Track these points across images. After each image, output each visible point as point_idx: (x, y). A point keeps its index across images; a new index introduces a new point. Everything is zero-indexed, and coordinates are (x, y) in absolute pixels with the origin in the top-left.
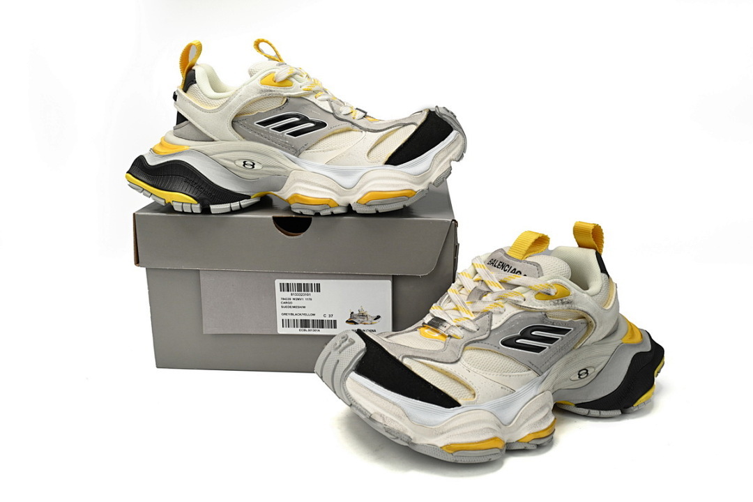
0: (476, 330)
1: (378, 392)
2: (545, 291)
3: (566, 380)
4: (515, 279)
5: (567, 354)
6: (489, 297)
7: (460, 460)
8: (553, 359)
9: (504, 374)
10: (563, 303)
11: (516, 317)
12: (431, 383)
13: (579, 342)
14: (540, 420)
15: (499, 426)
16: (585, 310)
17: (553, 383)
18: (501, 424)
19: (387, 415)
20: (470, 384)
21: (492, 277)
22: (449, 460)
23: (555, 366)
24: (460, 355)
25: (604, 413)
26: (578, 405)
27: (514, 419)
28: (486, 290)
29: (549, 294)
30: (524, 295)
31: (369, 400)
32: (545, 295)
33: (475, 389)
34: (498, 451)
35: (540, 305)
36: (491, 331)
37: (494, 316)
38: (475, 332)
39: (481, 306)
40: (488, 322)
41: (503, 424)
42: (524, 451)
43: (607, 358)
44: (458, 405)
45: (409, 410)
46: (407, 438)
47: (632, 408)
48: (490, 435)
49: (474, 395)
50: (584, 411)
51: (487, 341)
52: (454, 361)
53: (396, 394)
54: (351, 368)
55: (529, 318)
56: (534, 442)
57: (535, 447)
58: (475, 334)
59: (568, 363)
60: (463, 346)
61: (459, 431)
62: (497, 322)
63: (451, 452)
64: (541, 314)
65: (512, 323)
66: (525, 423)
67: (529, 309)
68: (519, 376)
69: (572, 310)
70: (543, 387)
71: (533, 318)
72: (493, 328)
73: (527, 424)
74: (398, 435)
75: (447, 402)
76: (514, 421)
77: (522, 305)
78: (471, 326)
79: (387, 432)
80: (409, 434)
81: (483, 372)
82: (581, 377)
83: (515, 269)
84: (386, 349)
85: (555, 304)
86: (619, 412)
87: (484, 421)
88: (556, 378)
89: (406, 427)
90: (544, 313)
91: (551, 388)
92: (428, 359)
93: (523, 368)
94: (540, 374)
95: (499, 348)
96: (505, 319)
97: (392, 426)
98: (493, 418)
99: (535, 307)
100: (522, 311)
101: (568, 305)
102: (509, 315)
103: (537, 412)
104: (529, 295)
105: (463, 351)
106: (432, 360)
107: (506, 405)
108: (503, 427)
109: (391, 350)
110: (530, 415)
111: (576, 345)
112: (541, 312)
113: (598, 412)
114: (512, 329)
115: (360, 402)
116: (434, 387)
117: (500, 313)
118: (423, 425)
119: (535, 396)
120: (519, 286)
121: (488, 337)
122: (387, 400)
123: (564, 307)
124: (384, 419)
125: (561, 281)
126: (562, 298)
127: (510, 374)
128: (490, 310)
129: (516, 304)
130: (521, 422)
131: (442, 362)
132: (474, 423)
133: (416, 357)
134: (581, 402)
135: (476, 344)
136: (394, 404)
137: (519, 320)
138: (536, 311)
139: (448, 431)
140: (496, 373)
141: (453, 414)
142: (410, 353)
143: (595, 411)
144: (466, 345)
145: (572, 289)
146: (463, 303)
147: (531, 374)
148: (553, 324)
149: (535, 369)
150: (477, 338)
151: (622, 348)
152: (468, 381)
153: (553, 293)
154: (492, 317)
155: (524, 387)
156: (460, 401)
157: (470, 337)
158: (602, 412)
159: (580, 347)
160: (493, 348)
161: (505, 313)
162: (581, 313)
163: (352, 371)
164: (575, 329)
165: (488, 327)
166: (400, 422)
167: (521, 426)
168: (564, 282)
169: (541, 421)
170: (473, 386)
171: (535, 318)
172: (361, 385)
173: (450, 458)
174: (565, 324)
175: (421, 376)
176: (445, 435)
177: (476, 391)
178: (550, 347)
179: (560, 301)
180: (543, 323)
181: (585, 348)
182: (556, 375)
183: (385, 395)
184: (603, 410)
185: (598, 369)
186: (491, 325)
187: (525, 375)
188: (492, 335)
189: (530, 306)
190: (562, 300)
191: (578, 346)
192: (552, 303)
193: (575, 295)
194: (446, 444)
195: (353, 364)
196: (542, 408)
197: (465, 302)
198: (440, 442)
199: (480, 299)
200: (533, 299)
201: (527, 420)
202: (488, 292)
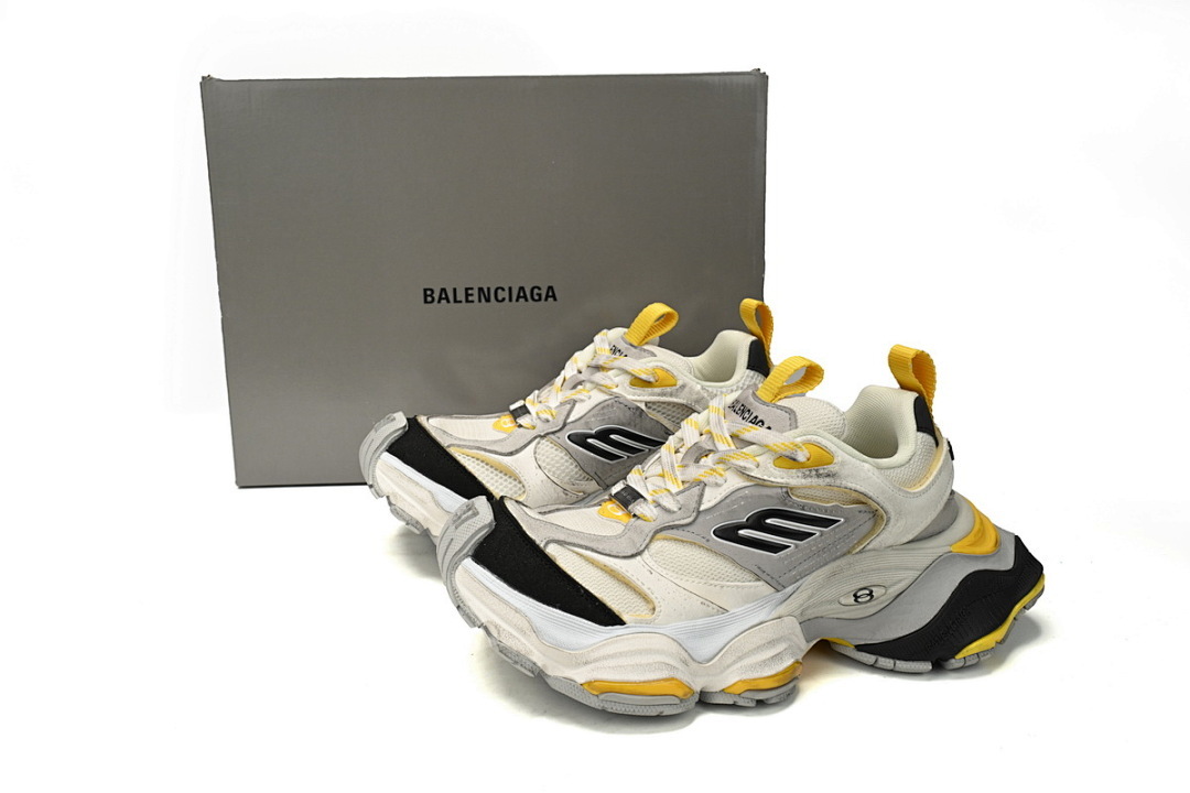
0: (676, 509)
1: (498, 591)
2: (788, 454)
3: (830, 602)
4: (752, 432)
5: (834, 560)
6: (708, 461)
7: (610, 708)
8: (805, 566)
9: (712, 582)
10: (818, 476)
11: (741, 494)
12: (584, 585)
13: (859, 543)
14: (764, 661)
15: (685, 662)
16: (862, 489)
17: (802, 605)
18: (689, 659)
19: (504, 625)
20: (648, 592)
21: (722, 428)
22: (593, 705)
23: (809, 579)
24: (643, 546)
25: (901, 665)
26: (859, 648)
27: (718, 653)
28: (709, 446)
29: (794, 460)
30: (758, 459)
31: (482, 602)
32: (788, 460)
33: (654, 600)
34: (677, 701)
35: (779, 476)
36: (699, 512)
37: (707, 489)
38: (674, 512)
39: (694, 472)
40: (696, 498)
41: (694, 660)
42: (734, 707)
43: (913, 575)
44: (622, 623)
45: (539, 622)
46: (531, 665)
47: (953, 661)
48: (665, 674)
49: (654, 609)
50: (869, 658)
51: (690, 528)
52: (629, 554)
53: (524, 596)
54: (465, 551)
55: (760, 496)
56: (749, 695)
57: (753, 704)
58: (674, 516)
59: (834, 574)
60: (651, 534)
61: (612, 663)
62: (711, 498)
63: (595, 693)
64: (779, 490)
65: (733, 503)
66: (735, 662)
67: (761, 482)
68: (738, 587)
69: (835, 489)
70: (782, 610)
71: (768, 496)
72: (701, 509)
73: (738, 665)
74: (517, 659)
75: (605, 616)
76: (717, 658)
77: (752, 474)
78: (669, 503)
79: (501, 651)
80: (534, 659)
81: (676, 576)
82: (859, 600)
83: (756, 417)
84: (524, 528)
85: (805, 477)
86: (928, 666)
87: (657, 652)
88: (810, 598)
89: (532, 648)
90: (784, 490)
91: (799, 612)
92: (587, 548)
93: (748, 576)
94: (779, 588)
95: (708, 540)
96: (724, 494)
97: (509, 644)
98: (674, 647)
99: (773, 479)
100: (752, 483)
101: (828, 480)
102: (732, 489)
103: (759, 648)
104: (766, 460)
105: (651, 541)
106: (593, 550)
107: (708, 632)
108: (694, 665)
109: (533, 530)
110: (746, 650)
111: (854, 548)
112: (781, 487)
113: (892, 661)
114: (734, 511)
115: (469, 604)
116: (587, 591)
117: (717, 485)
118: (557, 647)
119: (761, 623)
120: (753, 444)
121: (694, 521)
122: (506, 603)
123: (822, 482)
124: (499, 631)
125: (819, 439)
126: (819, 465)
127: (724, 583)
128: (703, 479)
129: (742, 472)
130: (729, 661)
131: (609, 555)
132: (640, 652)
133: (569, 544)
134: (863, 643)
135: (675, 531)
136: (517, 611)
137: (745, 498)
138: (772, 485)
139: (596, 660)
140: (697, 580)
141: (608, 636)
142: (562, 537)
143: (888, 660)
144: (657, 532)
145: (840, 452)
146: (673, 466)
147: (762, 588)
148: (803, 509)
149: (768, 579)
150: (676, 523)
151: (949, 558)
152: (645, 588)
153: (801, 457)
154: (703, 490)
155: (746, 606)
156: (625, 617)
157: (667, 520)
158: (898, 662)
159: (860, 552)
160: (698, 540)
161: (725, 486)
162: (854, 495)
163: (466, 556)
164: (847, 520)
165: (694, 505)
166: (523, 640)
167: (729, 666)
168: (824, 442)
169: (764, 663)
170: (652, 597)
171: (771, 497)
172: (475, 579)
173: (594, 703)
174: (826, 511)
175: (570, 573)
176: (589, 667)
177: (656, 604)
178: (797, 546)
179: (814, 473)
180: (786, 505)
181: (868, 554)
182: (810, 592)
183: (506, 597)
184: (899, 659)
185: (894, 591)
186: (700, 503)
187: (751, 587)
188: (700, 519)
189: (765, 478)
190: (817, 471)
191: (858, 550)
192: (800, 475)
193: (843, 464)
194: (588, 680)
195: (470, 545)
196: (772, 643)
197: (676, 465)
198: (581, 675)
199: (697, 461)
200: (771, 466)
201: (740, 658)
202: (710, 451)
